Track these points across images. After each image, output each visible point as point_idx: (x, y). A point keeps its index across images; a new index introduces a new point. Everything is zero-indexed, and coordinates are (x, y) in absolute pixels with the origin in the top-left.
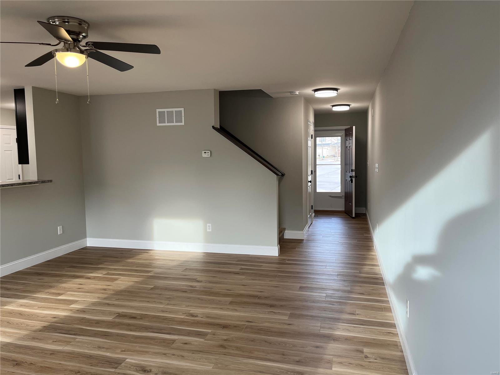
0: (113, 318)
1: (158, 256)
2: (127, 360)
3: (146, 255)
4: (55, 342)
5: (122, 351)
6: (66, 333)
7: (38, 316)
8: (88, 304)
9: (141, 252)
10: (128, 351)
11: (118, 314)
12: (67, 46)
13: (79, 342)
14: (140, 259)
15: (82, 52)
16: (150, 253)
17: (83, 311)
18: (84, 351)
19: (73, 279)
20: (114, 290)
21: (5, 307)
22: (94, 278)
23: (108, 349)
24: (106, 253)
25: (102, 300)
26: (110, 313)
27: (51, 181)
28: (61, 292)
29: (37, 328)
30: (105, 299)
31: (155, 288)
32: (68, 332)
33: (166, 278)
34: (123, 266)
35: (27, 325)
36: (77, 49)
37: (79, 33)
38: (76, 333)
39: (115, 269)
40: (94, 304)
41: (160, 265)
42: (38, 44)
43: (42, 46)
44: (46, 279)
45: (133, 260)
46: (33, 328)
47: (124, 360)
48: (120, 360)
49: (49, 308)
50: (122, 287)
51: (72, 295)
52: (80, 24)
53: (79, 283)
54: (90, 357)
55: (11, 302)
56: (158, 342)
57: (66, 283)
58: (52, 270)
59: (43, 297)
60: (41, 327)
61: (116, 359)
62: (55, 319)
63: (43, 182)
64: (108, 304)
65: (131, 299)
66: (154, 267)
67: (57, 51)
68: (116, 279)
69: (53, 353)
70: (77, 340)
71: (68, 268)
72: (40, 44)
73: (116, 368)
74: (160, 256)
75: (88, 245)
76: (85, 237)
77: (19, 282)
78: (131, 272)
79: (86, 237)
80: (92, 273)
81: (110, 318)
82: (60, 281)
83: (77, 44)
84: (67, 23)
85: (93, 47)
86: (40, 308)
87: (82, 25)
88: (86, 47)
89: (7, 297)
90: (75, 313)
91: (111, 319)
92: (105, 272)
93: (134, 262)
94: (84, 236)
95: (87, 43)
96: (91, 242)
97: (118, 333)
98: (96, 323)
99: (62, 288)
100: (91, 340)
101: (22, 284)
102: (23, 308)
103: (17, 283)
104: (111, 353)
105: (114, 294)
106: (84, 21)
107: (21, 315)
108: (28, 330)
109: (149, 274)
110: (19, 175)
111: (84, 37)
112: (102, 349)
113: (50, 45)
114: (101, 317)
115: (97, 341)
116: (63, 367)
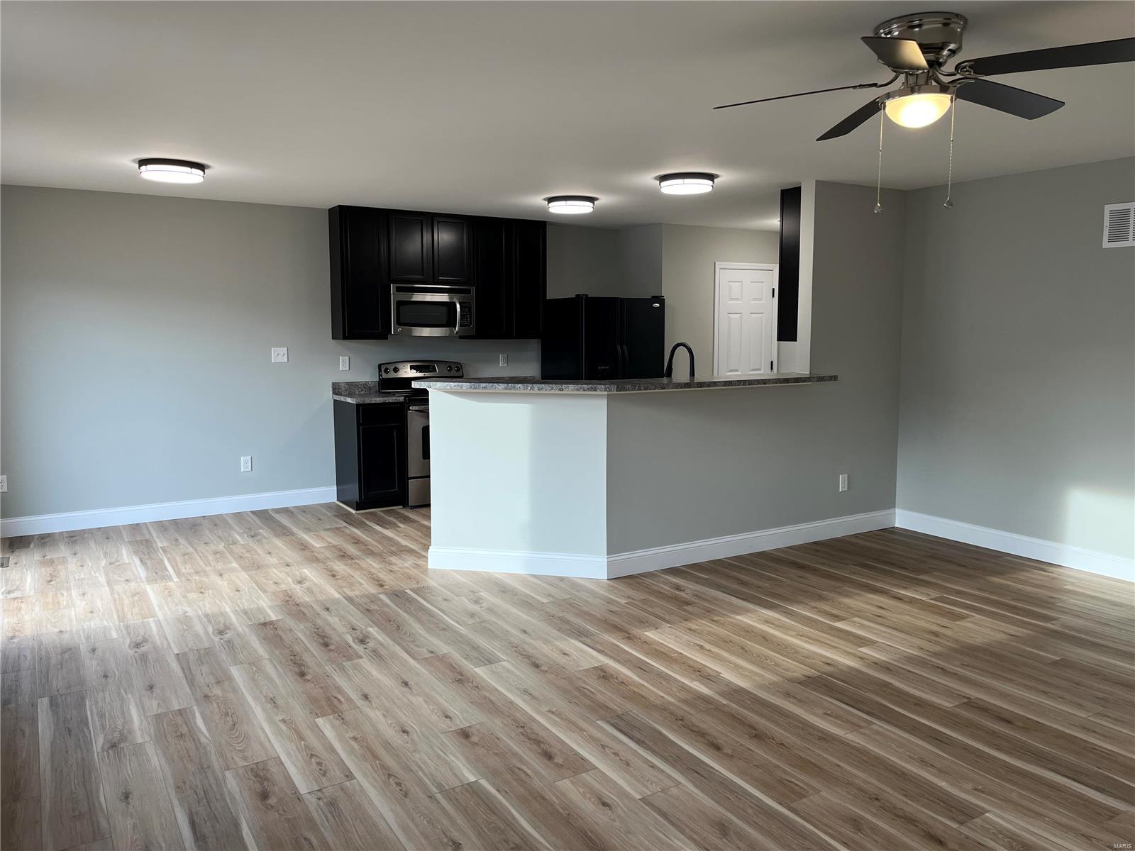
0: (956, 706)
1: (1072, 584)
2: (987, 814)
3: (1041, 575)
4: (827, 715)
5: (976, 789)
6: (851, 703)
7: (796, 652)
8: (898, 656)
9: (1028, 566)
10: (991, 794)
11: (966, 700)
12: (912, 80)
13: (878, 733)
14: (1025, 582)
15: (943, 89)
16: (1052, 573)
17: (886, 668)
18: (887, 756)
19: (865, 592)
20: (956, 641)
21: (739, 617)
22: (911, 601)
23: (942, 772)
24: (938, 550)
25: (928, 655)
26: (949, 693)
27: (835, 378)
28: (842, 615)
29: (796, 675)
30: (936, 654)
31: (1064, 664)
32: (856, 703)
33: (1094, 646)
34: (979, 589)
35: (776, 664)
36: (934, 83)
37: (943, 45)
38: (871, 711)
39: (959, 593)
40: (910, 659)
41: (1079, 609)
42: (851, 89)
43: (859, 90)
44: (813, 579)
45: (1005, 579)
46: (787, 672)
47: (982, 812)
48: (970, 807)
49: (817, 640)
50: (978, 640)
51: (863, 627)
52: (946, 25)
53: (878, 605)
54: (903, 775)
55: (748, 611)
56: (1069, 801)
57: (851, 597)
58: (823, 564)
59: (806, 616)
60: (802, 677)
61: (962, 803)
62: (828, 669)
63: (821, 379)
64: (942, 669)
65: (999, 673)
66: (1062, 609)
67: (888, 96)
68: (962, 617)
69: (825, 738)
70: (874, 727)
71: (854, 565)
72: (854, 87)
73: (961, 823)
74: (1077, 586)
75: (897, 525)
76: (892, 505)
77: (763, 574)
78: (999, 608)
79: (894, 507)
80: (905, 588)
81: (947, 704)
82: (837, 590)
83: (933, 72)
84: (917, 29)
85: (972, 71)
86: (800, 635)
87: (951, 26)
88: (955, 75)
89: (741, 599)
90: (868, 666)
91: (951, 705)
92: (935, 594)
93: (1009, 586)
94: (890, 504)
95: (957, 67)
96: (904, 519)
97: (968, 745)
98: (916, 704)
99: (842, 605)
100: (904, 738)
101: (769, 580)
102: (769, 627)
103: (761, 576)
104: (952, 785)
105: (956, 651)
106: (957, 15)
107: (765, 639)
108: (777, 674)
109: (1049, 625)
110: (772, 362)
111: (953, 52)
112: (930, 769)
113: (875, 85)
114: (926, 693)
115: (918, 745)
116: (843, 775)
